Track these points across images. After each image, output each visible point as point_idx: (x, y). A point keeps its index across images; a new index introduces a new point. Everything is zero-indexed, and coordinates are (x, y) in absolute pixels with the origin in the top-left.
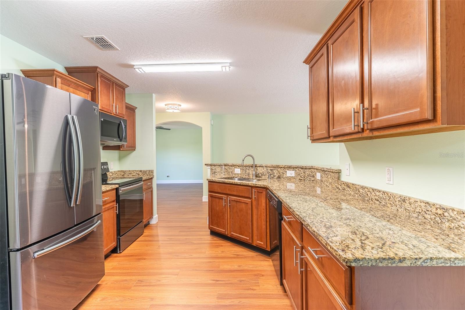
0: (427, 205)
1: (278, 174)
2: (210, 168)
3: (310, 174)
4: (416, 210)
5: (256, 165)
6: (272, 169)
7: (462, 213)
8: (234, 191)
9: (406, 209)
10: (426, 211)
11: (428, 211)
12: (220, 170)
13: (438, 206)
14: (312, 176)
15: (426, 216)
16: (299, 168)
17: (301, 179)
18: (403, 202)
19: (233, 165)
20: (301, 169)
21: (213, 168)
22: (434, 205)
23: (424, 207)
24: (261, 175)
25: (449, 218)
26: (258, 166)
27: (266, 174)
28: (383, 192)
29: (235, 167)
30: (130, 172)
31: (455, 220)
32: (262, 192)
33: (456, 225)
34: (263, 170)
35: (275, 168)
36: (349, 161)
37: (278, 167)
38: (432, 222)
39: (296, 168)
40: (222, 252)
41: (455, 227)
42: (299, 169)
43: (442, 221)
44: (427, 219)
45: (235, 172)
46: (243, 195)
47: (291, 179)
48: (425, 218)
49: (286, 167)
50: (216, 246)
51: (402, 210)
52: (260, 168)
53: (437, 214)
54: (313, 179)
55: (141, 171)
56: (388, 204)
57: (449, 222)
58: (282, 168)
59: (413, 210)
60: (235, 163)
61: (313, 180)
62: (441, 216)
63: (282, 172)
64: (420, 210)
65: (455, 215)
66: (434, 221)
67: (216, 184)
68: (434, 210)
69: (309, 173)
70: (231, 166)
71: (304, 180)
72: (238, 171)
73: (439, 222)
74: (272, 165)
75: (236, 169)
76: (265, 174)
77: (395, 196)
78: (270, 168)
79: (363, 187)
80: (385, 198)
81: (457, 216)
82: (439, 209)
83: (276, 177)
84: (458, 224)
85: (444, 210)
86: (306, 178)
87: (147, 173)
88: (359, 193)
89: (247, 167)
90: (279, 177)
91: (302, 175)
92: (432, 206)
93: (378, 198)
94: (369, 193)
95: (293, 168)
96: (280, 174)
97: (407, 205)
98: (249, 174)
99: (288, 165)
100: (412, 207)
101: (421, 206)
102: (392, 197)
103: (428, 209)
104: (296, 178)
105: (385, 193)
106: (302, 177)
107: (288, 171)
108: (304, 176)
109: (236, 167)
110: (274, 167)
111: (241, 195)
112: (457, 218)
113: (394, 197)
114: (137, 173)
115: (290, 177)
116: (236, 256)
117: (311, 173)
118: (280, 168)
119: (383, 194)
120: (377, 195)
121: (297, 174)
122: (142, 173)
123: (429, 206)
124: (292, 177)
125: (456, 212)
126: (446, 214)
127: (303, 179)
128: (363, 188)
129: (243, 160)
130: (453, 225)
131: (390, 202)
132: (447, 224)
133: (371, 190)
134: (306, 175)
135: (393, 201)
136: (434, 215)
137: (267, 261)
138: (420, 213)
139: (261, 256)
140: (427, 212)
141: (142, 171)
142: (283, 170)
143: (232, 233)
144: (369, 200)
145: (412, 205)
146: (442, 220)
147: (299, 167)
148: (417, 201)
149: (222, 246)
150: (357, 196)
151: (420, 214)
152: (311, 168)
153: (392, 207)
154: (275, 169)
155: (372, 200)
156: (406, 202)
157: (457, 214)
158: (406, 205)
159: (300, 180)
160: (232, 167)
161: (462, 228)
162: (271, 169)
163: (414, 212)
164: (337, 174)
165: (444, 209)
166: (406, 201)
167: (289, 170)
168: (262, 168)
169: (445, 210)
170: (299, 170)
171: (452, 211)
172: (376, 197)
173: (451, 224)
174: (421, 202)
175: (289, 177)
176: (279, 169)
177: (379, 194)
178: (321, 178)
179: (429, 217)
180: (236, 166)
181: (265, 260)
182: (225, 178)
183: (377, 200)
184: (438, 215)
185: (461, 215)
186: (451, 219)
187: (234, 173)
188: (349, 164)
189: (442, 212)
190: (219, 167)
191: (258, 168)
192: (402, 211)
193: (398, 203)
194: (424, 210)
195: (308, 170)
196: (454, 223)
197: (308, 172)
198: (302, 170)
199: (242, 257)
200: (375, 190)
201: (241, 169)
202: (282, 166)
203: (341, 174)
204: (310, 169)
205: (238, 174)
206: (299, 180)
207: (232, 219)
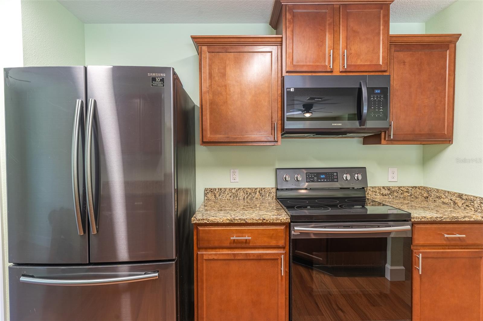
30: (437, 194)
55: (460, 196)
87: (476, 205)
114: (451, 200)
122: (463, 201)
141: (464, 197)
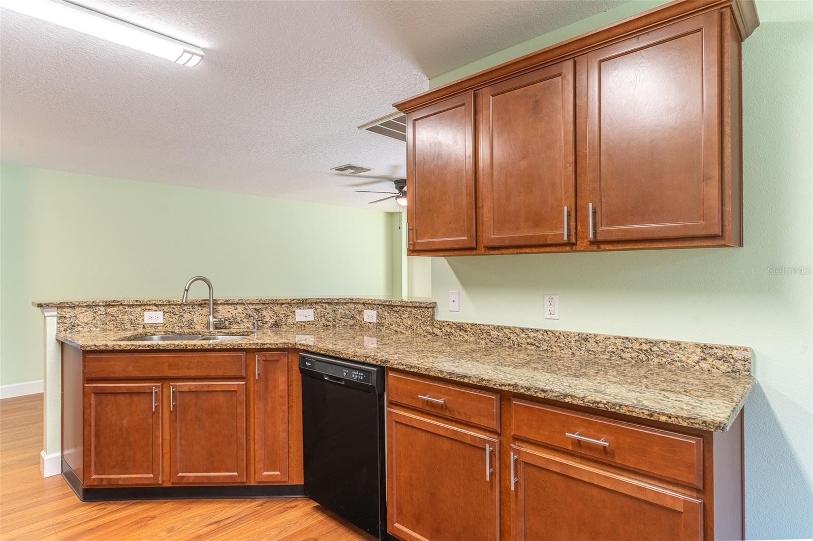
0: (625, 341)
1: (275, 318)
2: (56, 313)
3: (345, 313)
4: (607, 350)
5: (216, 300)
6: (257, 307)
7: (677, 344)
8: (189, 368)
9: (588, 351)
10: (623, 348)
11: (627, 348)
12: (91, 318)
13: (643, 341)
14: (349, 316)
15: (623, 355)
16: (323, 303)
17: (328, 323)
18: (584, 342)
19: (138, 303)
20: (327, 306)
21: (68, 312)
22: (637, 339)
23: (620, 344)
24: (227, 323)
25: (658, 353)
26: (219, 302)
27: (241, 320)
28: (545, 331)
29: (143, 308)
31: (668, 354)
32: (278, 361)
33: (669, 359)
34: (235, 312)
35: (267, 306)
36: (460, 288)
37: (275, 302)
38: (633, 361)
39: (316, 303)
40: (170, 530)
41: (667, 363)
42: (324, 305)
43: (648, 358)
44: (625, 359)
45: (146, 321)
46: (220, 373)
47: (306, 325)
48: (622, 358)
49: (295, 301)
50: (137, 522)
51: (583, 352)
52: (226, 306)
53: (641, 350)
54: (352, 322)
56: (554, 347)
57: (660, 357)
58: (283, 304)
59: (602, 350)
60: (144, 297)
61: (353, 325)
62: (648, 352)
63: (283, 312)
64: (613, 349)
65: (668, 348)
66: (636, 360)
67: (121, 356)
68: (637, 346)
69: (343, 312)
70: (129, 306)
71: (334, 326)
72: (154, 317)
73: (644, 359)
74: (260, 298)
75: (146, 313)
76: (239, 320)
77: (568, 335)
78: (254, 307)
79: (500, 328)
80: (547, 339)
81: (671, 349)
82: (644, 344)
83: (269, 325)
84: (672, 358)
85: (651, 345)
86: (337, 321)
88: (491, 337)
89: (185, 308)
90: (276, 325)
91: (330, 317)
92: (633, 341)
93: (533, 341)
94: (512, 336)
95: (311, 304)
96: (279, 317)
97: (591, 345)
98: (191, 323)
99: (298, 298)
100: (601, 346)
101: (615, 344)
102: (562, 337)
103: (627, 346)
104: (316, 323)
105: (549, 333)
106: (328, 321)
107: (298, 311)
108: (334, 318)
109: (147, 307)
110: (264, 304)
111: (213, 373)
112: (670, 351)
113: (566, 336)
115: (304, 322)
116: (214, 526)
117: (347, 312)
118: (278, 304)
119: (545, 333)
120: (532, 336)
121: (320, 315)
123: (630, 342)
124: (308, 322)
125: (669, 344)
126: (654, 349)
127: (331, 324)
128: (498, 328)
129: (187, 290)
130: (664, 360)
131: (559, 344)
132: (656, 361)
133: (518, 331)
134: (339, 317)
135: (564, 342)
136: (637, 352)
137: (292, 507)
138: (614, 352)
139: (271, 504)
140: (625, 350)
142: (285, 308)
143: (180, 474)
144: (514, 345)
145: (600, 344)
146: (649, 356)
147: (323, 301)
148: (609, 338)
149: (153, 518)
150: (483, 342)
151: (613, 354)
152: (349, 301)
153: (562, 351)
154: (266, 308)
155: (521, 345)
156: (589, 341)
157: (670, 346)
158: (589, 345)
159: (324, 326)
160: (132, 310)
161: (676, 361)
162: (255, 309)
163: (604, 352)
164: (430, 310)
165: (652, 343)
166: (590, 339)
167: (300, 309)
168: (230, 307)
169: (654, 343)
170: (324, 307)
171: (664, 344)
172: (529, 340)
173: (662, 359)
174: (616, 339)
175: (301, 322)
176: (277, 308)
177: (535, 335)
178: (377, 319)
179: (629, 355)
180: (150, 305)
181: (288, 508)
182: (129, 339)
183: (532, 344)
184: (643, 351)
185: (676, 347)
186: (662, 353)
187: (141, 322)
188: (458, 292)
189: (649, 347)
190: (86, 311)
191: (220, 308)
192: (582, 355)
193: (573, 344)
194: (620, 348)
195: (341, 307)
196: (665, 358)
197: (341, 310)
198: (330, 307)
199: (233, 523)
200: (528, 329)
201: (164, 312)
202: (286, 300)
203: (435, 309)
204: (345, 304)
205: (155, 326)
206: (324, 328)
207: (181, 438)
